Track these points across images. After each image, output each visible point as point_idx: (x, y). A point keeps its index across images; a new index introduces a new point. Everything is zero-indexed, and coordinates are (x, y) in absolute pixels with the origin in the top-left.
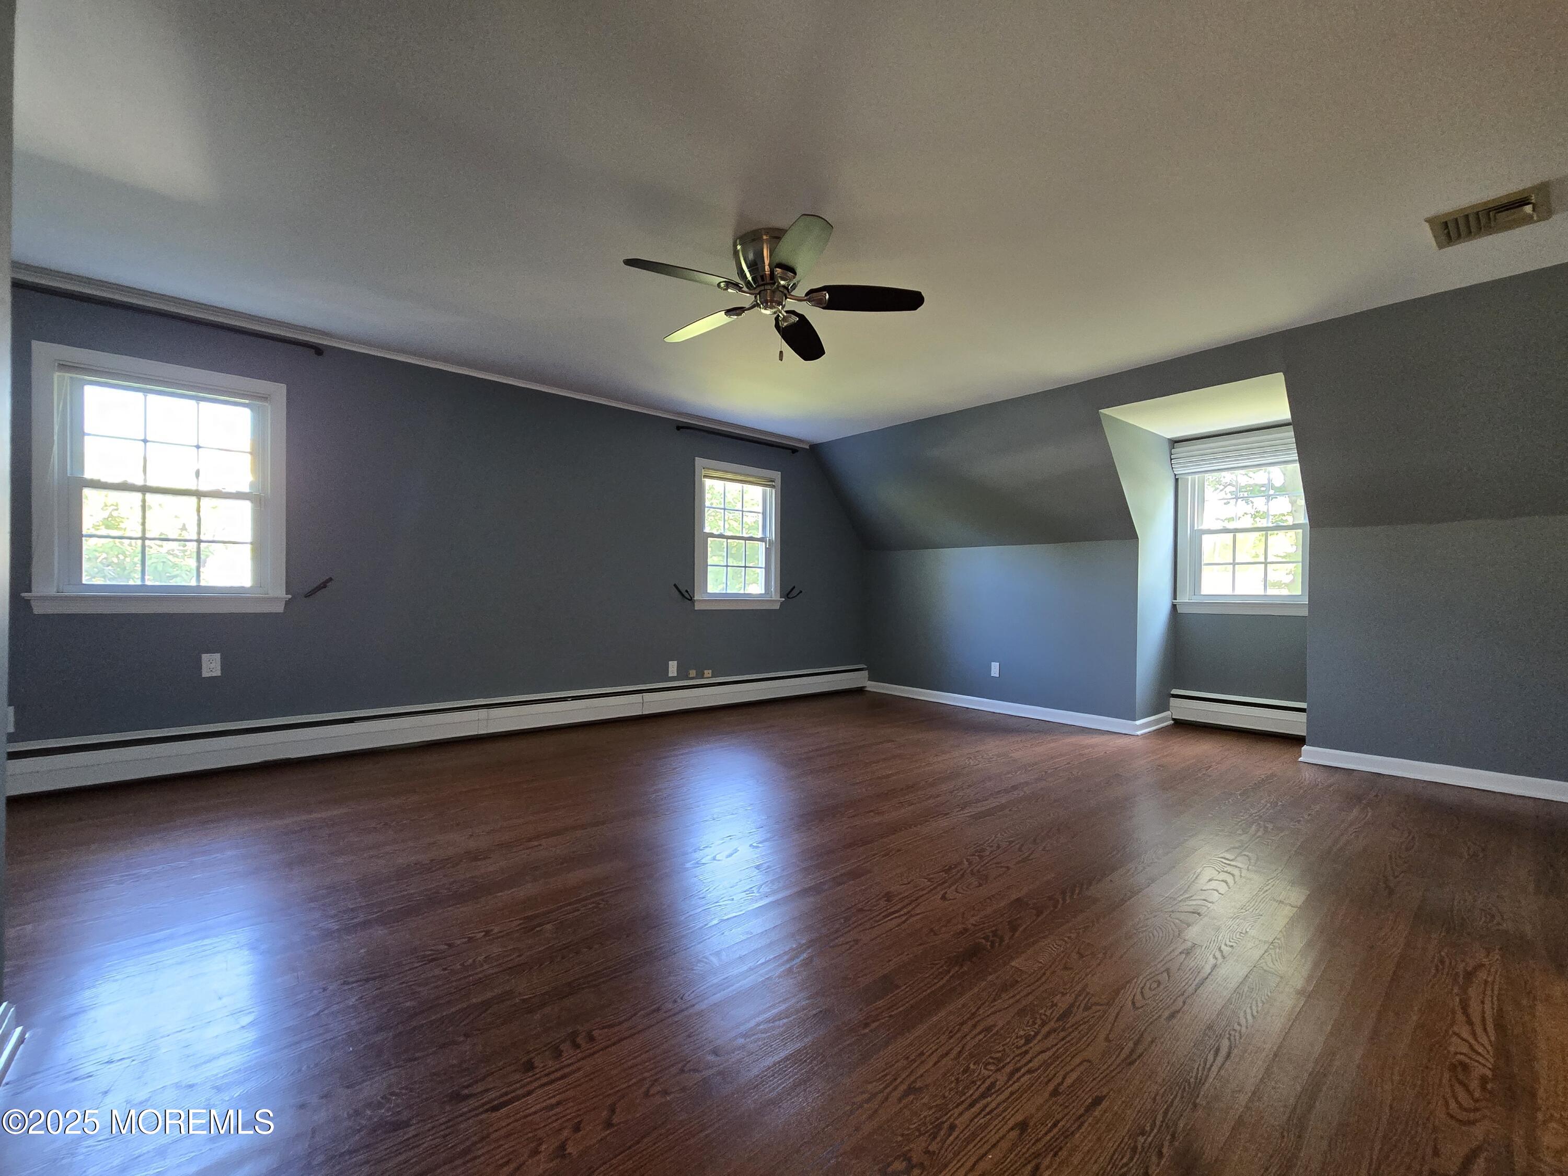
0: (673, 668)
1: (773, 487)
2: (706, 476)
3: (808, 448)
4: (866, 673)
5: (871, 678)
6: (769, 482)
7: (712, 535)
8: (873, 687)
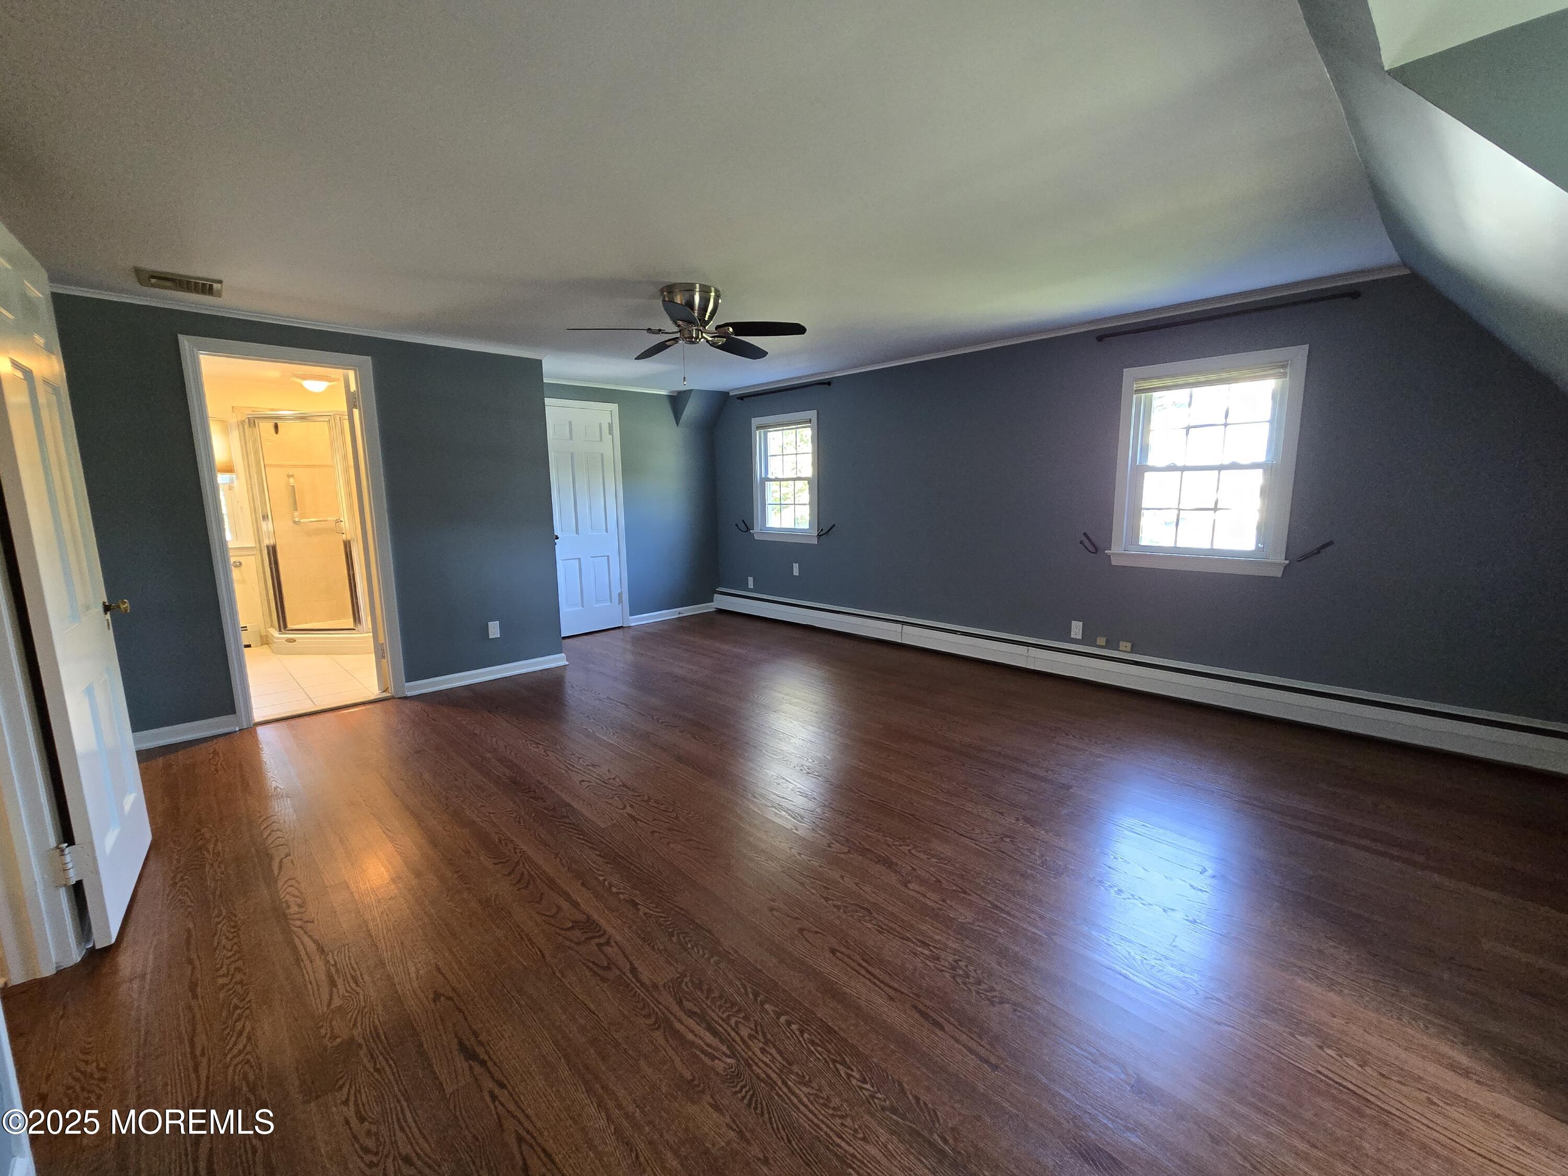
0: (1077, 628)
2: (1139, 391)
6: (1282, 365)
7: (1155, 469)
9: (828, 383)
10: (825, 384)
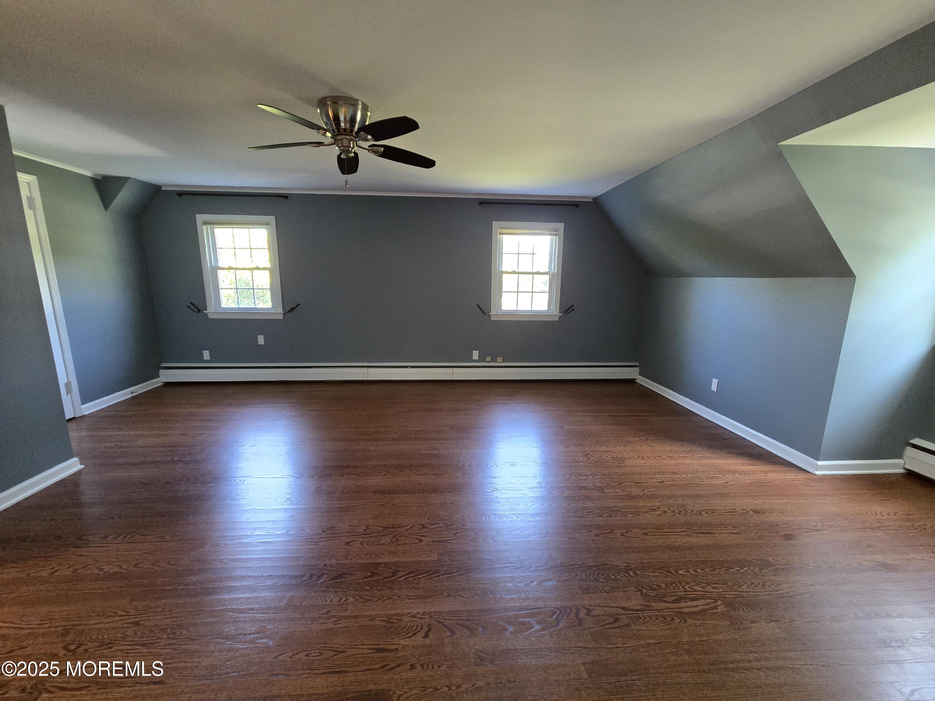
0: (476, 355)
1: (557, 235)
2: (500, 234)
3: (592, 201)
4: (637, 369)
5: (640, 374)
6: (554, 232)
7: (507, 272)
8: (642, 381)
9: (286, 197)
10: (283, 197)
